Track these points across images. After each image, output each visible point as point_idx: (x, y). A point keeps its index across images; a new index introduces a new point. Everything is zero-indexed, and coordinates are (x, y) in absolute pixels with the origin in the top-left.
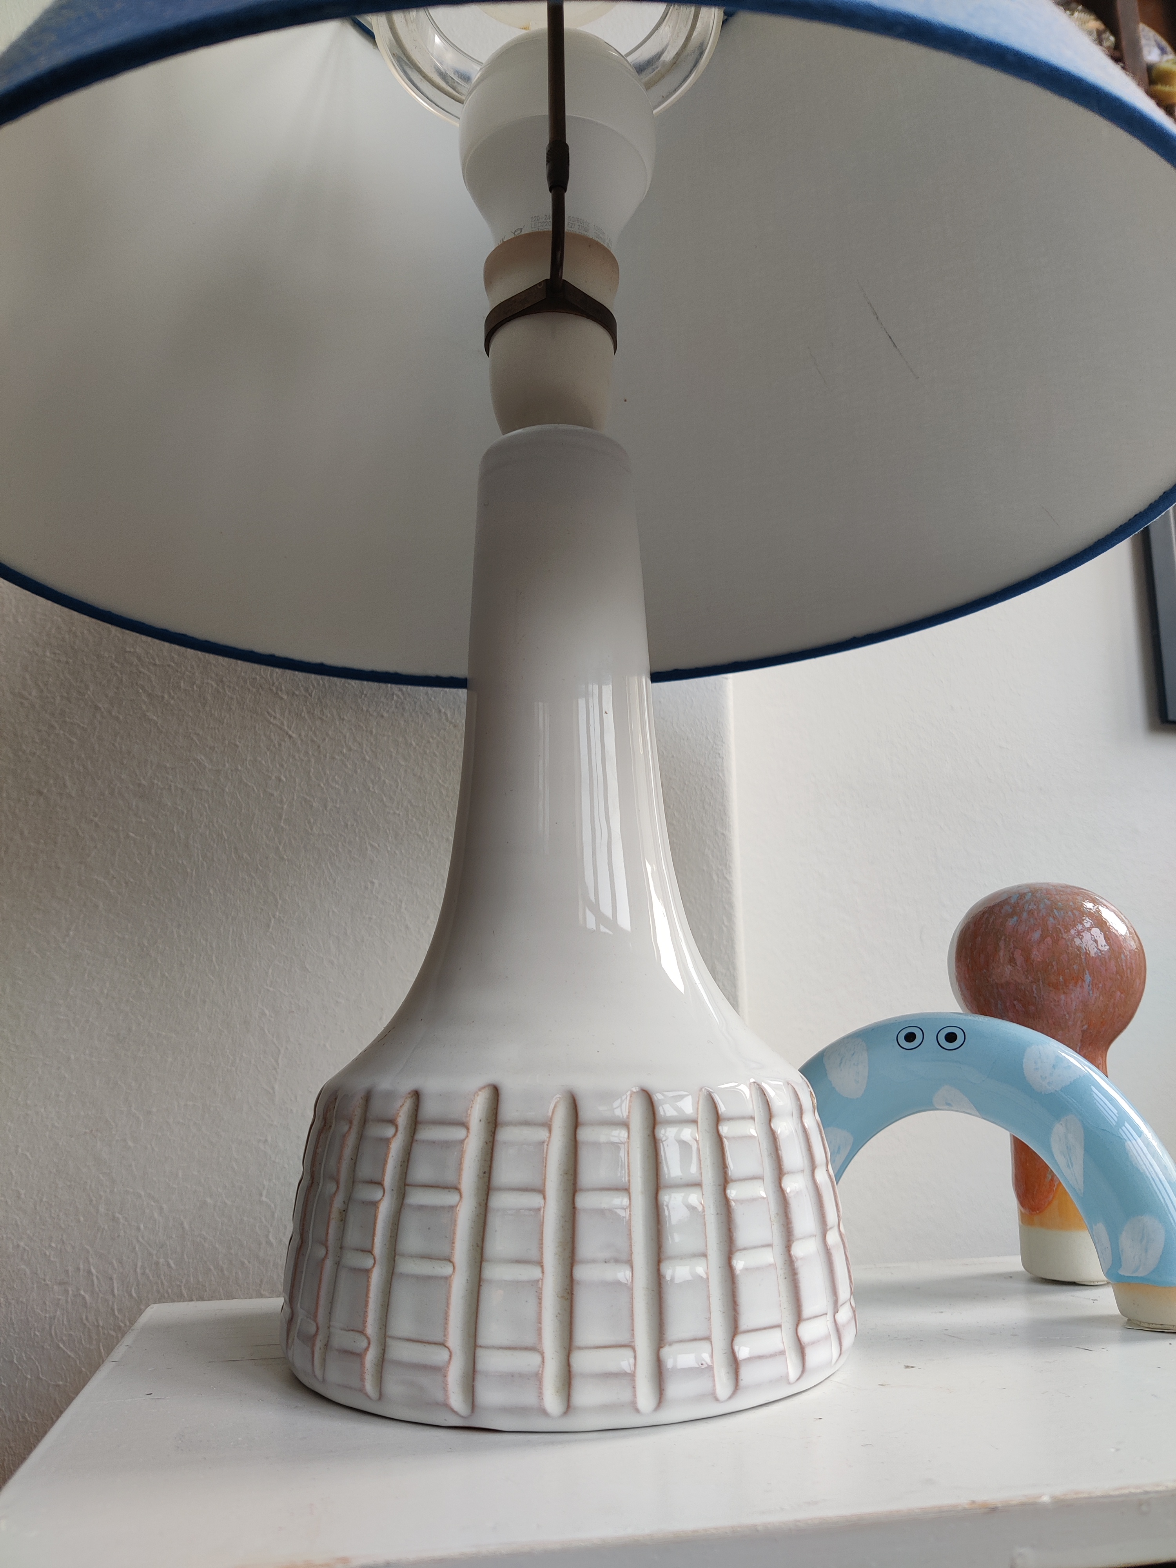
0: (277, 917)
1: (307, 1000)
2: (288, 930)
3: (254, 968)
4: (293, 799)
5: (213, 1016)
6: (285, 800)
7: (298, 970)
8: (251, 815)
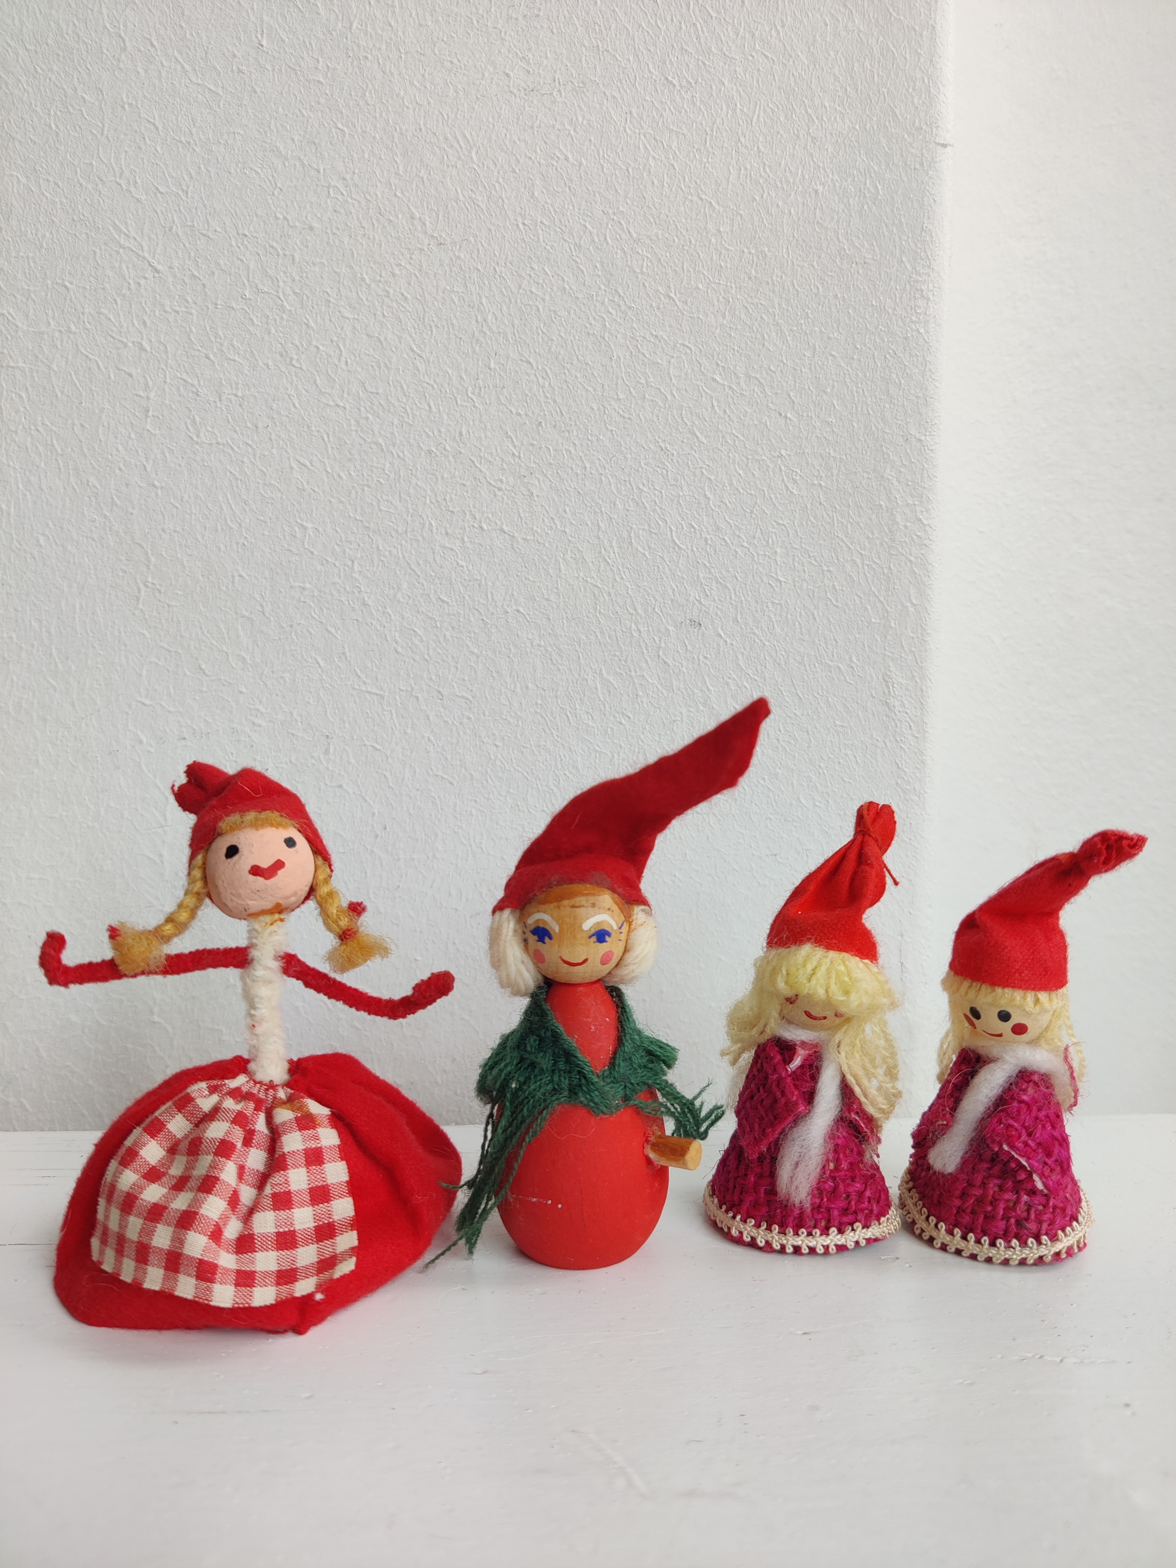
0: (150, 585)
1: (205, 721)
2: (168, 605)
3: (118, 668)
4: (165, 382)
5: (59, 742)
6: (151, 383)
7: (188, 673)
8: (97, 411)
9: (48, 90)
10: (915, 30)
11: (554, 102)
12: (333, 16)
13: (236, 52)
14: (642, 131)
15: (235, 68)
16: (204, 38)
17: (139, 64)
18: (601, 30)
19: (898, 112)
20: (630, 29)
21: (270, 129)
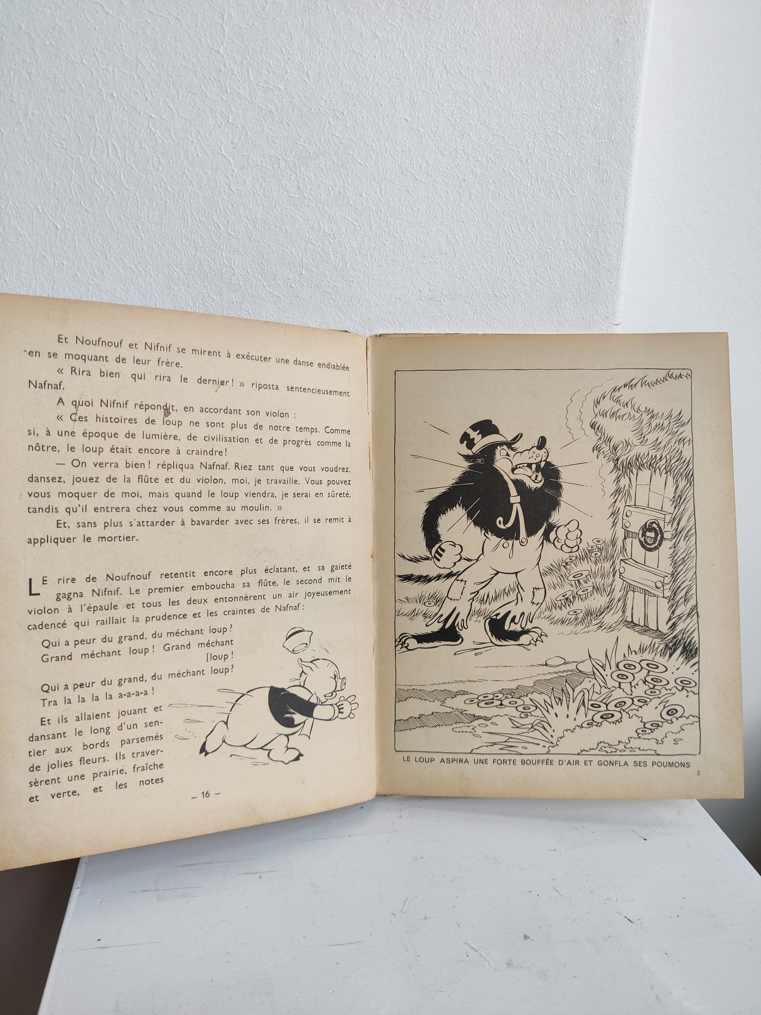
9: (195, 294)
10: (610, 271)
11: (441, 305)
12: (338, 260)
13: (290, 277)
14: (481, 319)
15: (289, 285)
16: (274, 269)
17: (241, 282)
18: (465, 270)
19: (598, 310)
20: (479, 269)
21: (306, 316)
